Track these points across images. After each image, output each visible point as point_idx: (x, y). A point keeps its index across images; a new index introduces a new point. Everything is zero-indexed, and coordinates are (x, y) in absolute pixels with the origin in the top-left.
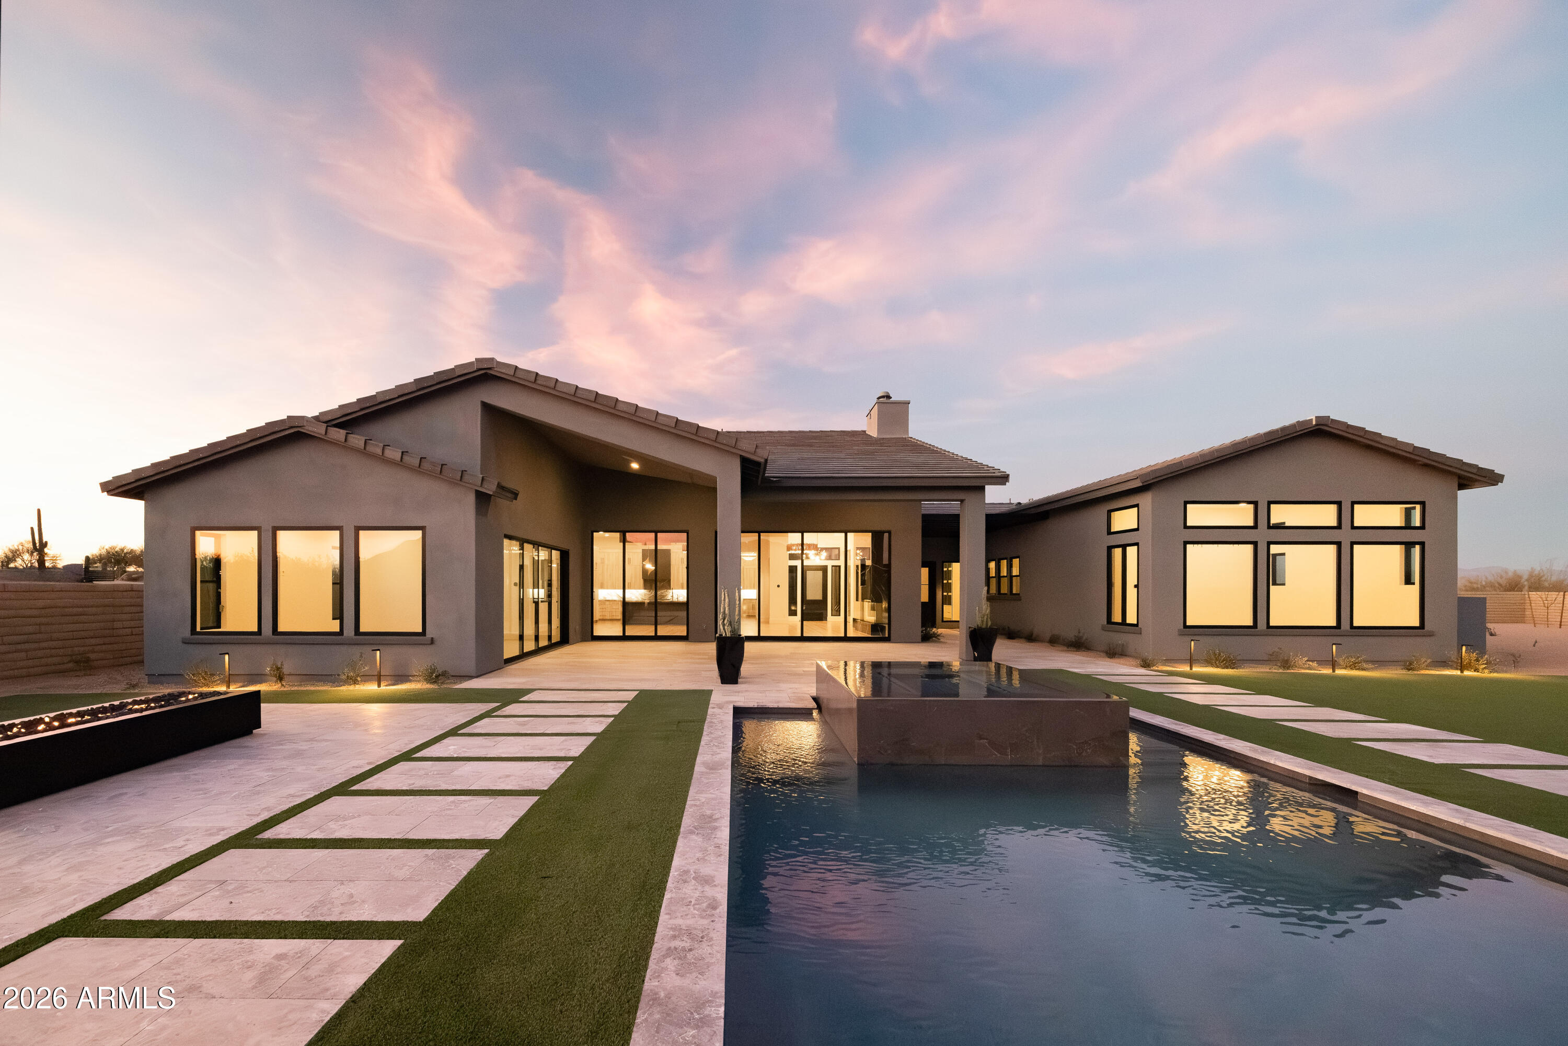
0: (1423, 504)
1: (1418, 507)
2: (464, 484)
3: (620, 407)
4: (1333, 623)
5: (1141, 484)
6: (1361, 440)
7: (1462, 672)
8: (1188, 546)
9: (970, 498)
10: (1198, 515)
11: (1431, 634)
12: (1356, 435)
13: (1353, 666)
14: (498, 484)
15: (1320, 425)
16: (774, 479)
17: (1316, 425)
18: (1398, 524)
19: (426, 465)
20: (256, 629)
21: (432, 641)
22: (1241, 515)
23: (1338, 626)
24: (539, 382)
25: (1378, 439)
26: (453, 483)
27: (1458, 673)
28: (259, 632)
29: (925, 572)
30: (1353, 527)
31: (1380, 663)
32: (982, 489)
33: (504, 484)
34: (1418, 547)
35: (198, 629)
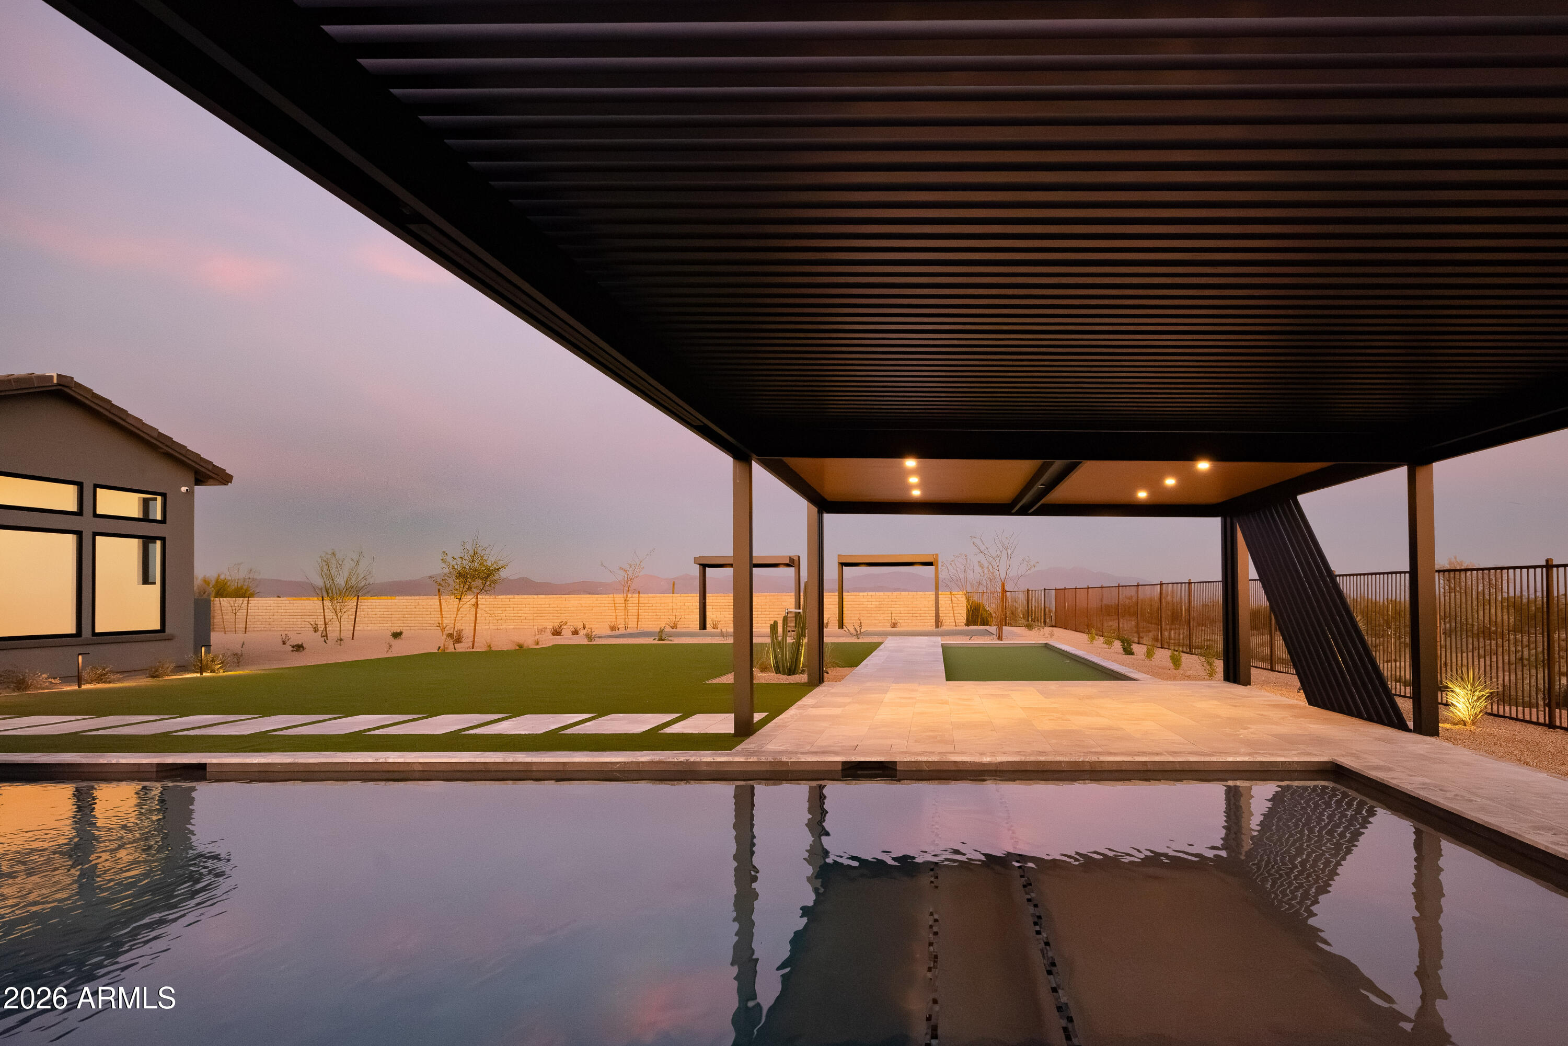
0: (164, 495)
1: (159, 498)
4: (74, 630)
6: (107, 413)
7: (201, 674)
11: (170, 639)
12: (99, 405)
13: (99, 679)
15: (61, 385)
17: (58, 384)
18: (136, 516)
23: (80, 633)
25: (124, 417)
27: (199, 675)
30: (96, 515)
31: (128, 673)
34: (159, 543)
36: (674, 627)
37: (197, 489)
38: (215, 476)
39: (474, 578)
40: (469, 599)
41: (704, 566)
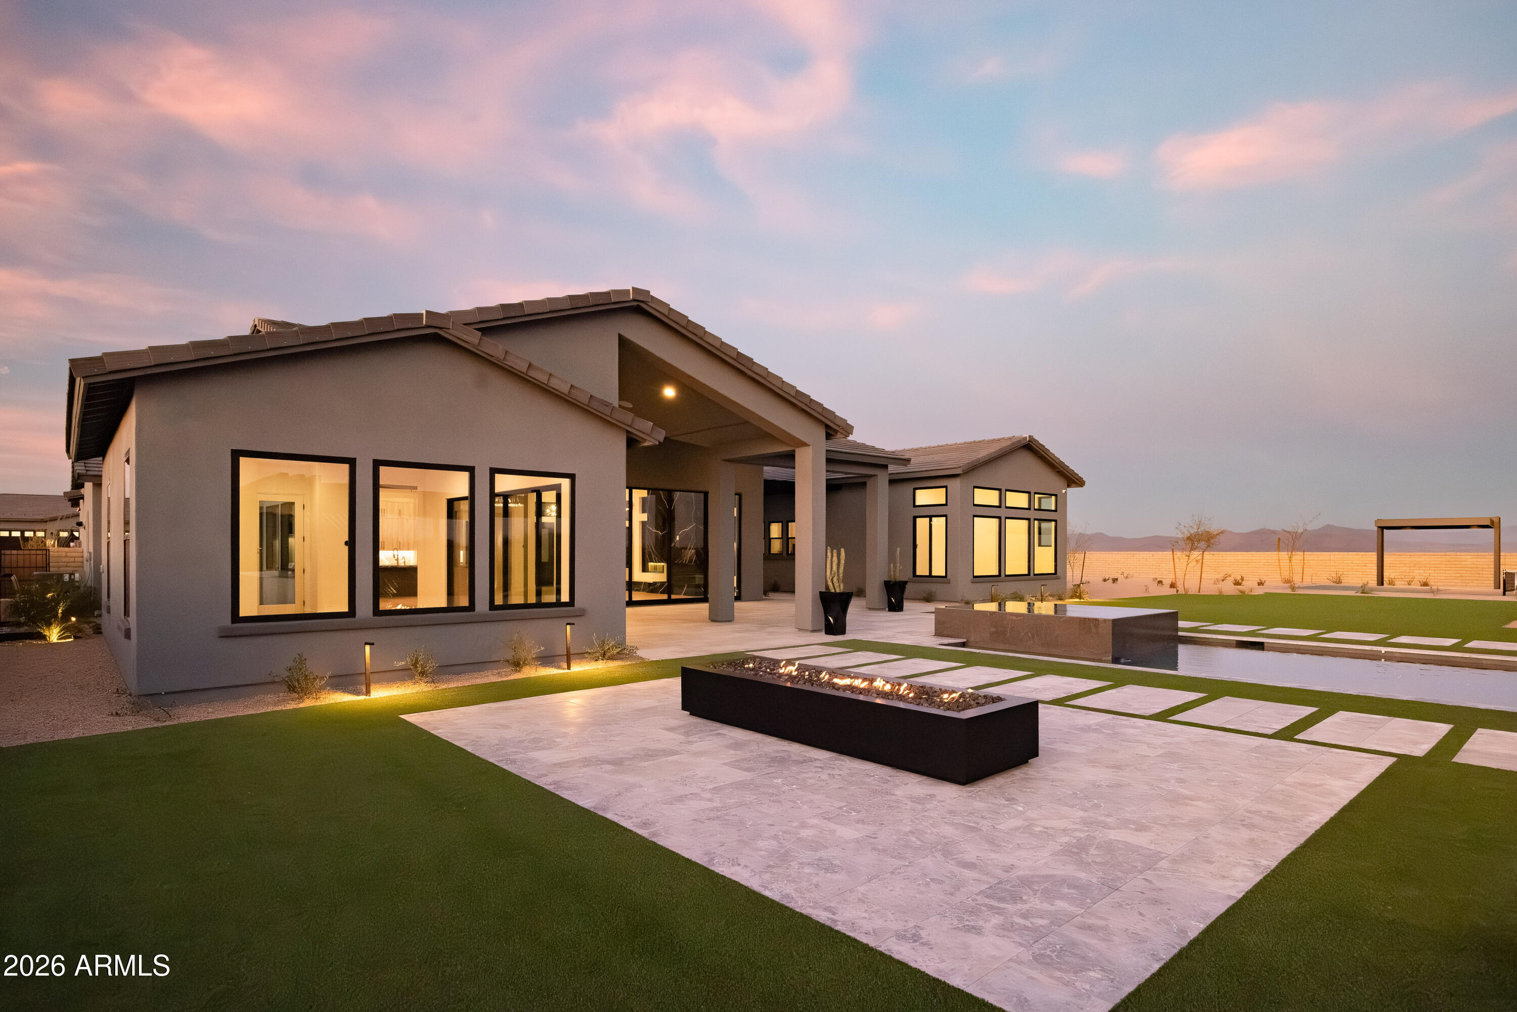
0: (1056, 496)
1: (1054, 498)
5: (961, 472)
9: (881, 473)
11: (1059, 578)
21: (584, 613)
24: (688, 328)
30: (1034, 509)
32: (886, 467)
34: (1054, 523)
36: (1339, 582)
37: (1069, 489)
38: (1079, 482)
39: (1199, 541)
40: (1196, 554)
41: (1382, 528)
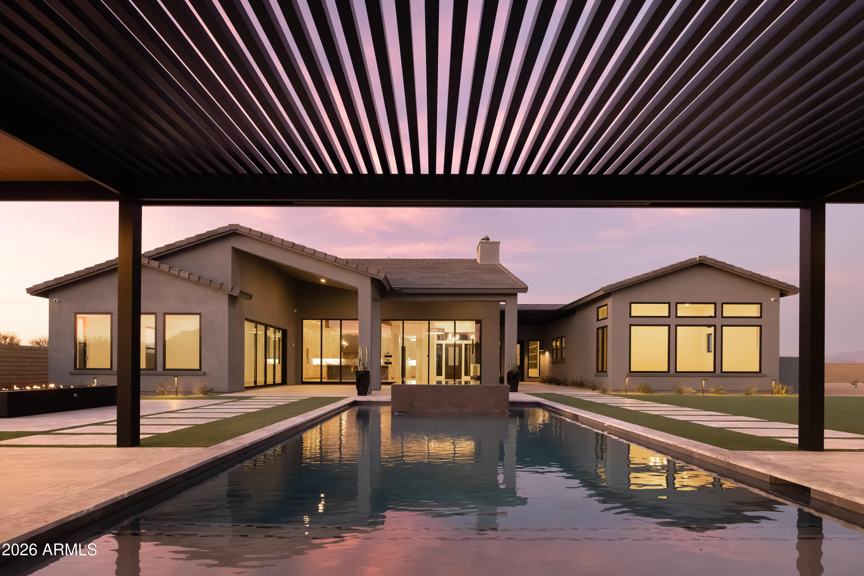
0: (761, 304)
2: (222, 291)
3: (305, 250)
4: (712, 370)
5: (603, 293)
6: (724, 269)
8: (632, 327)
9: (509, 299)
10: (638, 310)
11: (765, 376)
12: (721, 266)
13: (716, 392)
14: (240, 290)
15: (700, 261)
16: (397, 289)
17: (699, 261)
19: (201, 280)
20: (109, 367)
21: (205, 374)
22: (662, 310)
23: (715, 371)
24: (262, 237)
26: (216, 290)
27: (771, 395)
28: (111, 368)
29: (518, 346)
32: (516, 295)
33: (244, 291)
34: (758, 328)
35: (78, 367)
37: (781, 299)
